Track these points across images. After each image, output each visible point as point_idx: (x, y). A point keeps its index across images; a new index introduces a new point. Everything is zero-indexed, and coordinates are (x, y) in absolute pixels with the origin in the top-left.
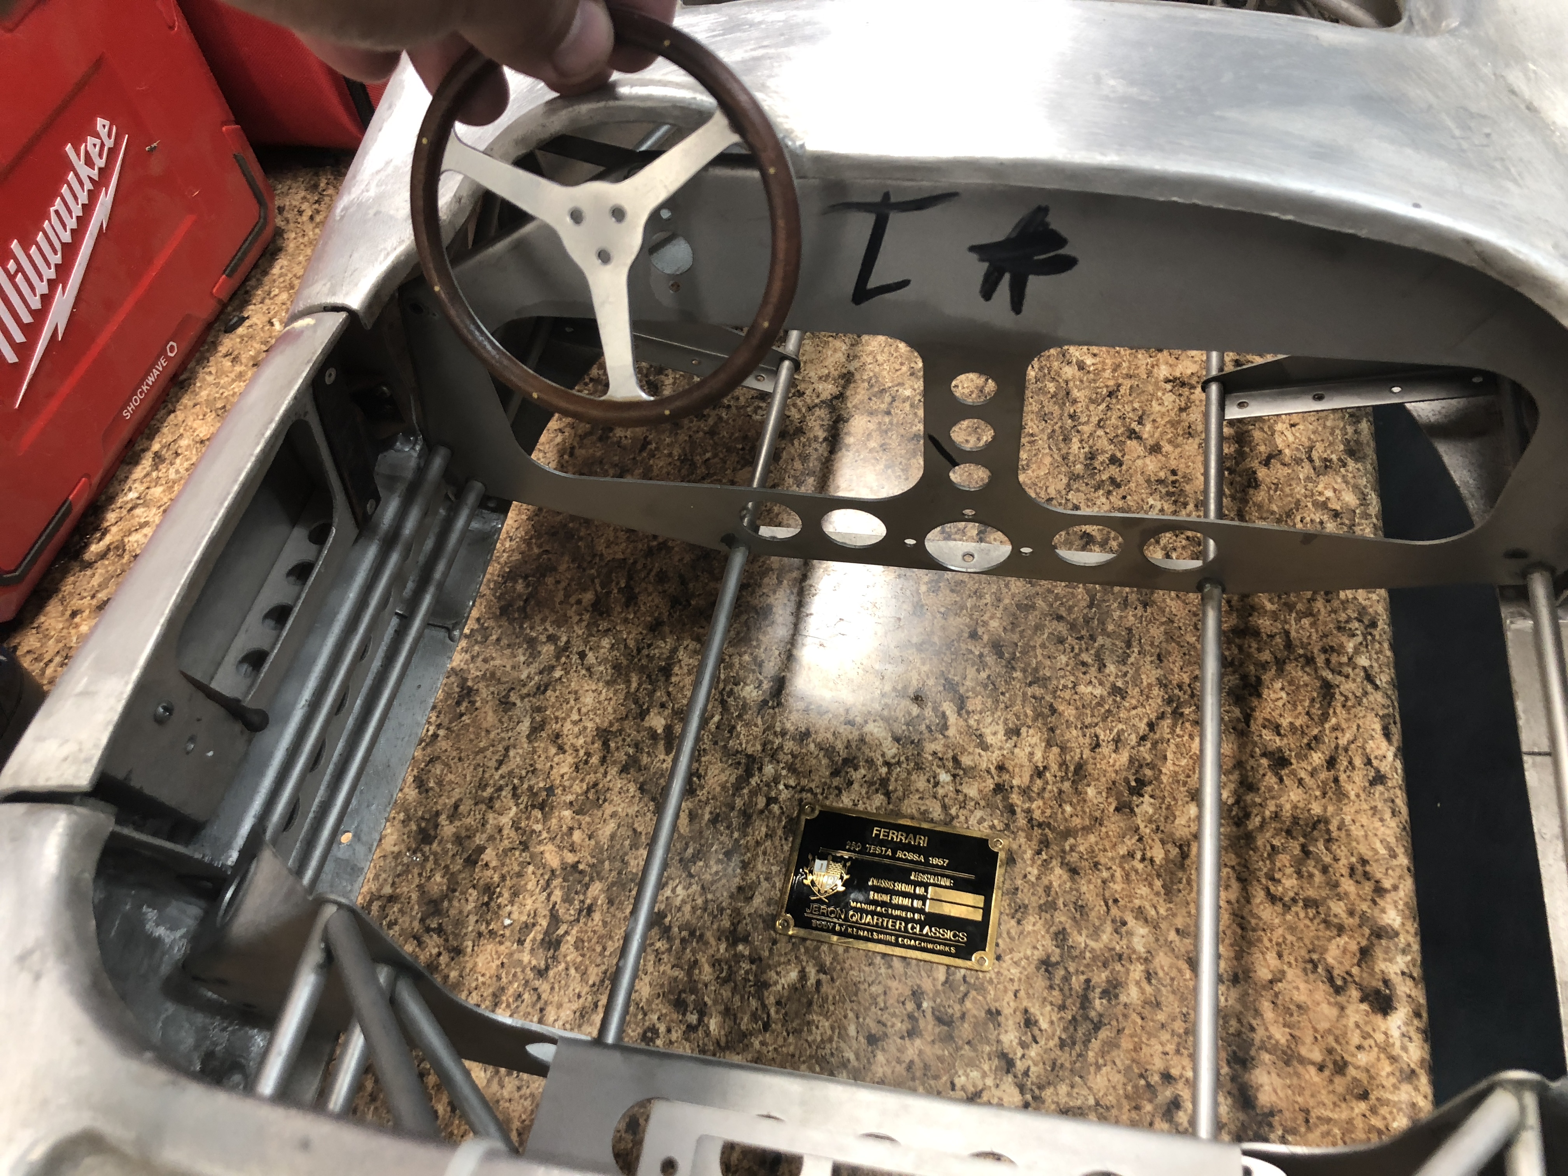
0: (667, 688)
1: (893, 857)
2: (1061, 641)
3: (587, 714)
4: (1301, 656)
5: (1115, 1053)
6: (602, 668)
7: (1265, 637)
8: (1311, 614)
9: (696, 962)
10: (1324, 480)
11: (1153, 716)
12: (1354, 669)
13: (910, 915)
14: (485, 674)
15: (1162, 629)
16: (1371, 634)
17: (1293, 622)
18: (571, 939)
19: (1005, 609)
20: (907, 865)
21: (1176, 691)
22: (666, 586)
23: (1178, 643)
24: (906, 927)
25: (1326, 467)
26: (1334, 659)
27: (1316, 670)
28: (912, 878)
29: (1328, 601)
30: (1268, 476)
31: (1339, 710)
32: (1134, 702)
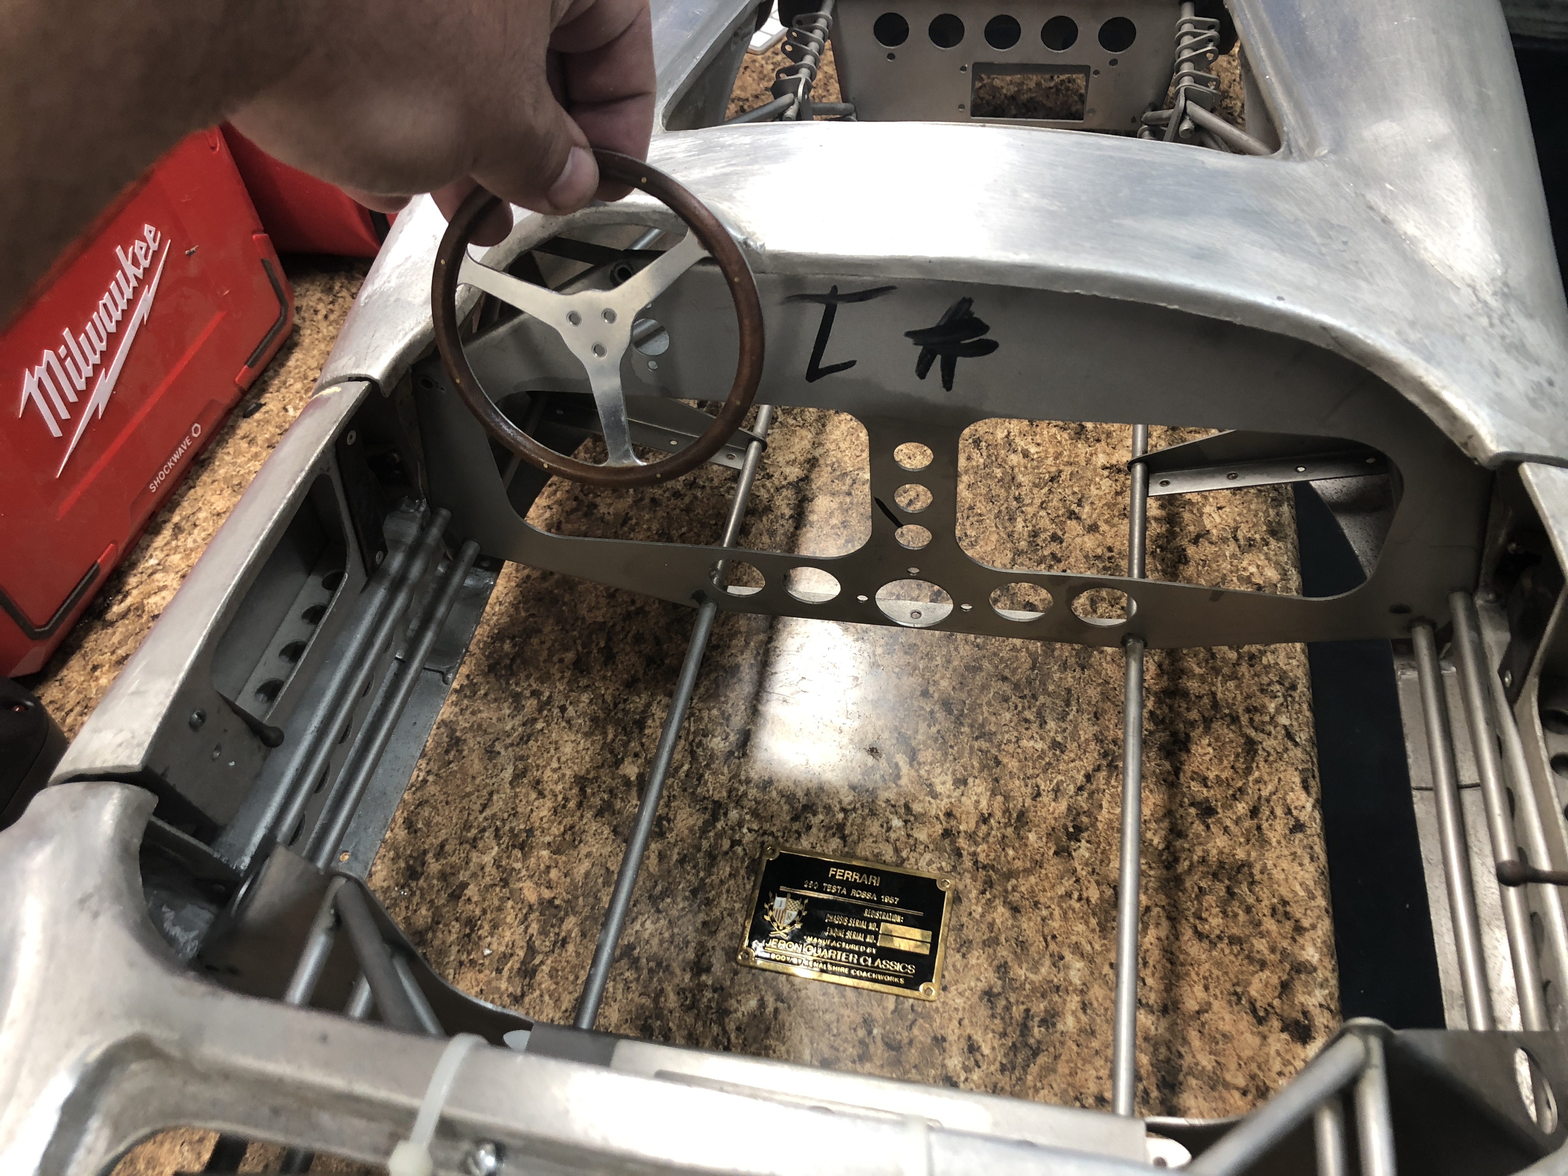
0: (640, 739)
1: (848, 896)
2: (1006, 700)
3: (566, 762)
4: (1226, 715)
5: (1052, 1077)
6: (580, 721)
7: (1193, 699)
8: (1236, 678)
9: (662, 990)
10: (1248, 557)
11: (1090, 769)
12: (1275, 727)
13: (862, 949)
14: (472, 726)
15: (1099, 689)
16: (1291, 696)
17: (1219, 685)
18: (545, 968)
19: (955, 670)
20: (860, 903)
21: (1111, 746)
22: (643, 646)
23: (1113, 703)
24: (858, 960)
25: (1250, 545)
26: (1257, 718)
27: (1240, 727)
28: (866, 915)
29: (1252, 666)
30: (1197, 553)
31: (1262, 764)
32: (1072, 755)
